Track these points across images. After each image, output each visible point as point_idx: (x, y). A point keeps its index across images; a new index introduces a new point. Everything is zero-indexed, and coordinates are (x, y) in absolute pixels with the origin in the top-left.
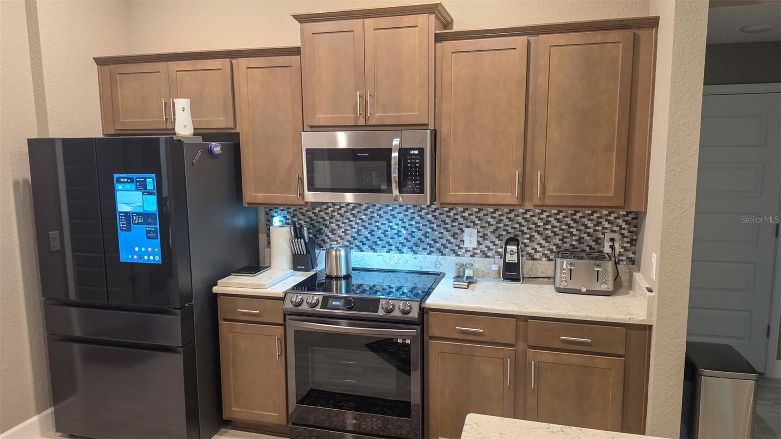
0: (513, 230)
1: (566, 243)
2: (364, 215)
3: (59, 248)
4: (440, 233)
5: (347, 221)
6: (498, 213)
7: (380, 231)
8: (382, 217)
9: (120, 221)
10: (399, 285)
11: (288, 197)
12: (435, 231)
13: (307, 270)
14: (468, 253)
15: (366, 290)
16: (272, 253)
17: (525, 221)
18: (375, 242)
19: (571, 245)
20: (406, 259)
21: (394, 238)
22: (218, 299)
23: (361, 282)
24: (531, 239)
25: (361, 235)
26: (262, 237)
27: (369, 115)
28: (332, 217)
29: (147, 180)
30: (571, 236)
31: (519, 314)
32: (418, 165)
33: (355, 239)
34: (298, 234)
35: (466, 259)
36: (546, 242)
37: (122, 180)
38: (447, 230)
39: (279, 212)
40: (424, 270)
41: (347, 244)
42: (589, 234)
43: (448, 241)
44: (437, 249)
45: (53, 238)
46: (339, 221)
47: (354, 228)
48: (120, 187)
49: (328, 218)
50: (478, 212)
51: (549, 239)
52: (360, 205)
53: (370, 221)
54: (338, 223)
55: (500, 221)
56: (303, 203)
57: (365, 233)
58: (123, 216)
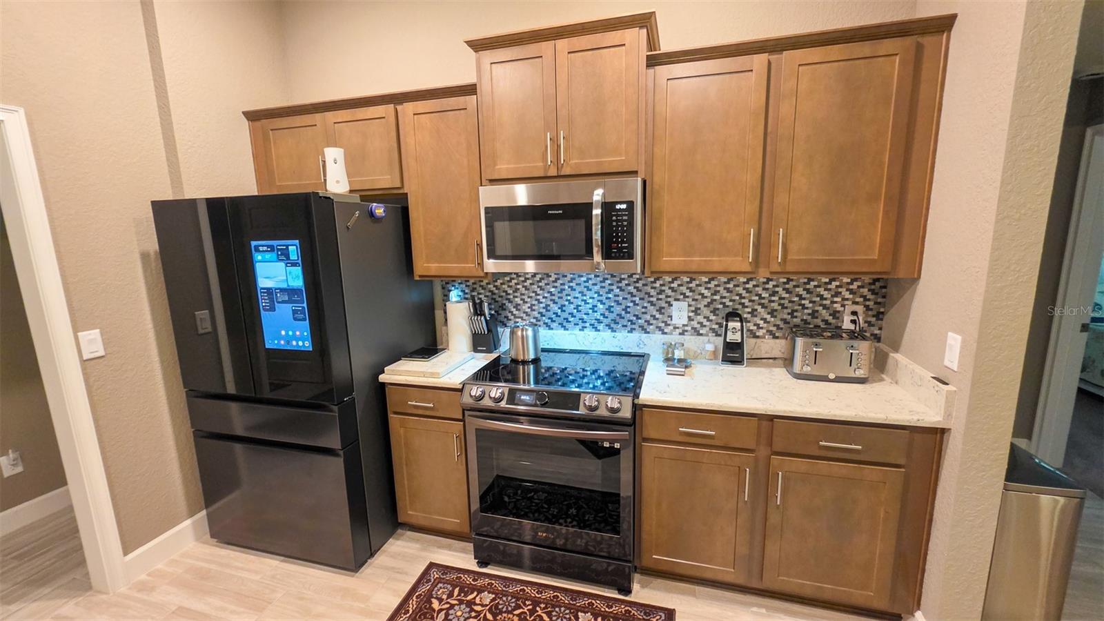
0: (731, 304)
1: (796, 317)
2: (554, 287)
3: (210, 329)
4: (644, 307)
5: (534, 294)
6: (714, 283)
7: (572, 306)
8: (575, 290)
9: (262, 299)
10: (594, 369)
11: (464, 267)
12: (638, 305)
13: (489, 351)
14: (677, 330)
15: (556, 373)
16: (449, 332)
17: (747, 292)
18: (566, 319)
19: (802, 320)
20: (603, 338)
21: (588, 314)
22: (387, 389)
23: (550, 365)
24: (753, 313)
25: (549, 311)
26: (439, 314)
27: (562, 162)
28: (516, 290)
29: (290, 247)
30: (802, 309)
31: (764, 413)
32: (625, 223)
33: (543, 315)
34: (478, 311)
35: (674, 338)
36: (771, 317)
37: (261, 249)
38: (652, 304)
39: (457, 285)
40: (625, 350)
41: (534, 321)
42: (825, 307)
43: (654, 317)
44: (640, 327)
45: (201, 319)
46: (524, 294)
47: (542, 303)
48: (260, 258)
49: (511, 292)
50: (690, 282)
51: (775, 313)
52: (548, 276)
53: (560, 295)
54: (523, 297)
55: (716, 293)
56: (482, 274)
57: (555, 308)
58: (264, 293)
